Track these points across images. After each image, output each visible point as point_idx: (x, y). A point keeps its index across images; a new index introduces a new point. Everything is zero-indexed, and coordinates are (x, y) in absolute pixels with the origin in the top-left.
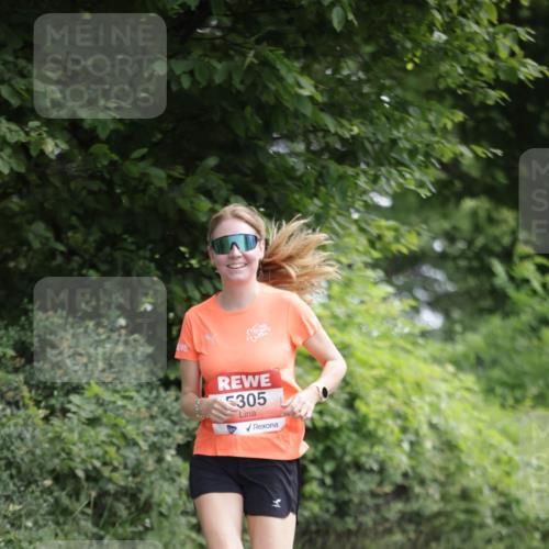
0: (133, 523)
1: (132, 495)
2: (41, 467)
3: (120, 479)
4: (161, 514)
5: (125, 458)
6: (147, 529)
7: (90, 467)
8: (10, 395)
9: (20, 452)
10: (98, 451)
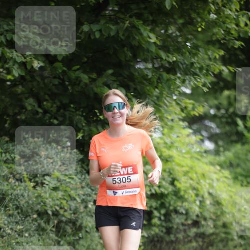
0: (74, 236)
1: (74, 223)
2: (32, 209)
3: (68, 215)
4: (87, 232)
5: (70, 206)
6: (80, 238)
7: (54, 210)
8: (18, 176)
9: (23, 202)
10: (58, 203)
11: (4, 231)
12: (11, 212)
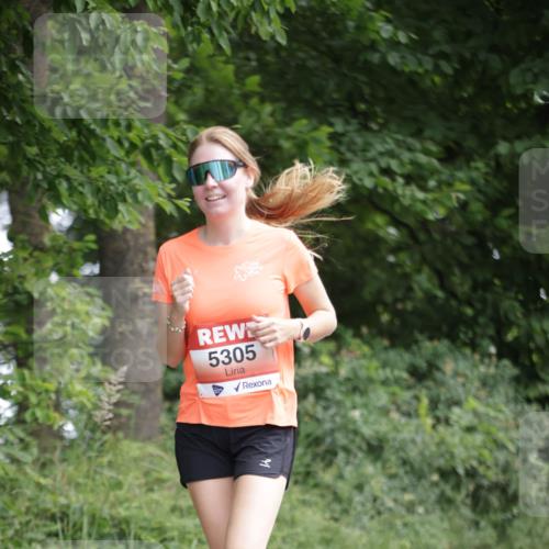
0: (503, 511)
1: (502, 489)
2: (430, 465)
3: (493, 475)
5: (496, 459)
6: (514, 516)
7: (468, 467)
8: (405, 408)
9: (413, 453)
10: (475, 453)
11: (382, 504)
12: (393, 471)
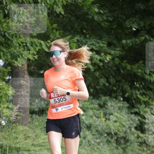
0: (125, 144)
1: (124, 138)
2: (104, 132)
3: (122, 134)
4: (131, 143)
5: (123, 130)
6: (128, 146)
7: (115, 132)
8: (97, 116)
9: (99, 128)
10: (117, 128)
11: (91, 143)
12: (94, 133)
